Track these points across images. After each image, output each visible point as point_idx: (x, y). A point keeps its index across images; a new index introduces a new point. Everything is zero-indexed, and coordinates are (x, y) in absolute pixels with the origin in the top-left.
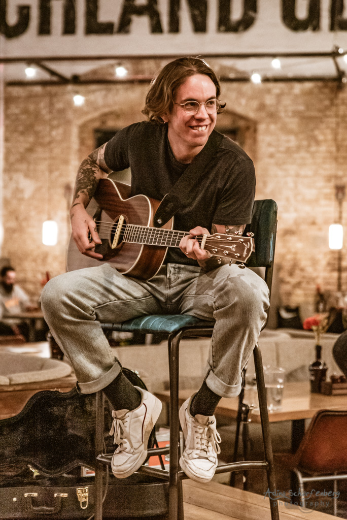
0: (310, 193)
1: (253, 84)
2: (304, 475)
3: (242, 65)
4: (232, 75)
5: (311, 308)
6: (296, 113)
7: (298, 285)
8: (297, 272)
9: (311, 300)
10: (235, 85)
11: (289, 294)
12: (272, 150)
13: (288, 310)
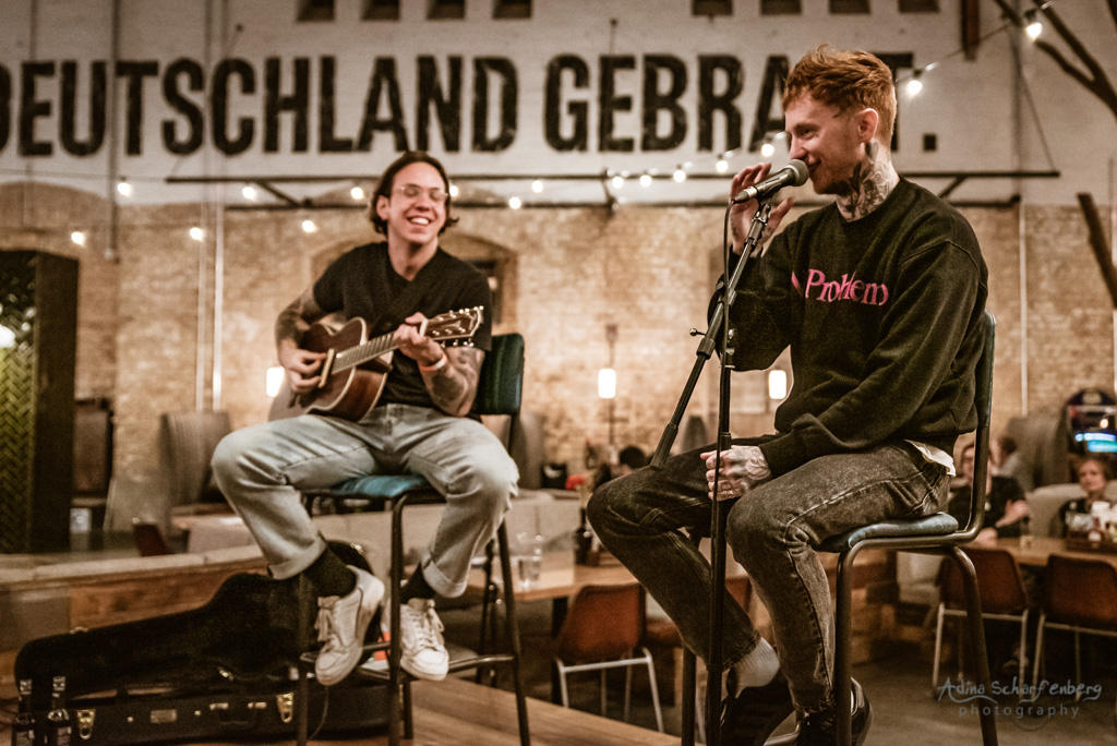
0: (578, 334)
1: (512, 210)
2: (567, 664)
3: (499, 188)
4: (490, 200)
5: (580, 464)
6: (561, 244)
7: (565, 439)
8: (565, 425)
9: (580, 455)
10: (492, 212)
11: (555, 449)
12: (534, 285)
13: (554, 467)
